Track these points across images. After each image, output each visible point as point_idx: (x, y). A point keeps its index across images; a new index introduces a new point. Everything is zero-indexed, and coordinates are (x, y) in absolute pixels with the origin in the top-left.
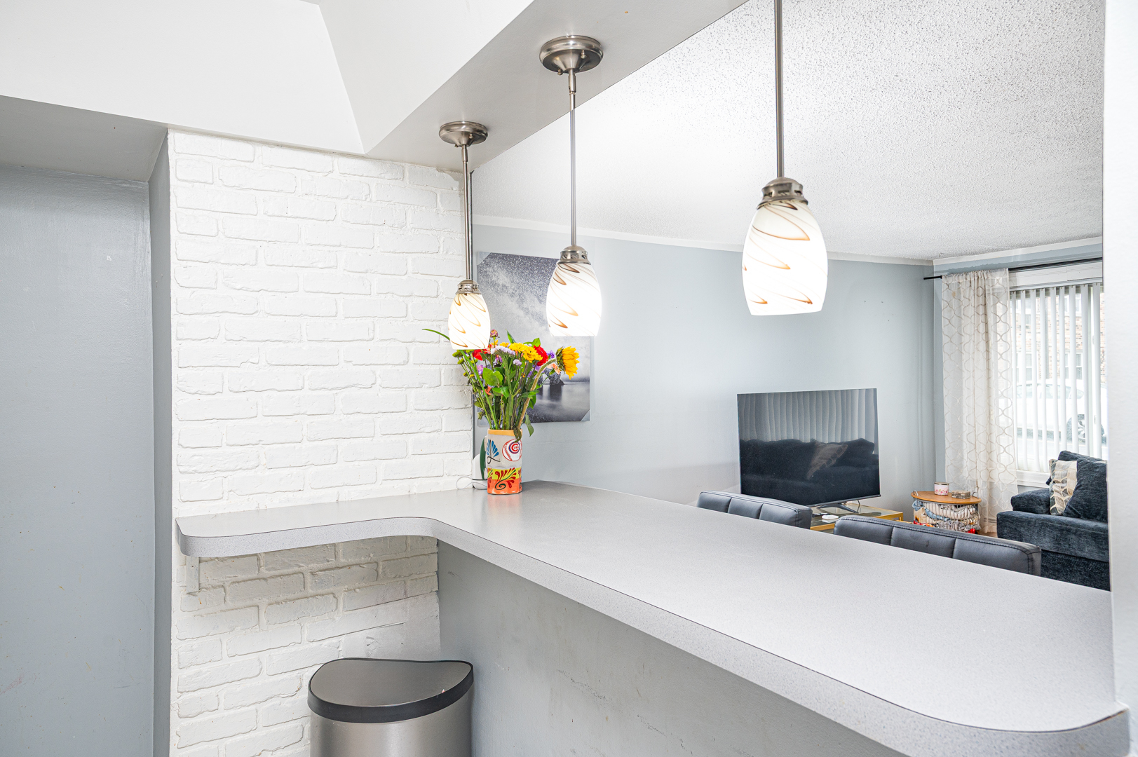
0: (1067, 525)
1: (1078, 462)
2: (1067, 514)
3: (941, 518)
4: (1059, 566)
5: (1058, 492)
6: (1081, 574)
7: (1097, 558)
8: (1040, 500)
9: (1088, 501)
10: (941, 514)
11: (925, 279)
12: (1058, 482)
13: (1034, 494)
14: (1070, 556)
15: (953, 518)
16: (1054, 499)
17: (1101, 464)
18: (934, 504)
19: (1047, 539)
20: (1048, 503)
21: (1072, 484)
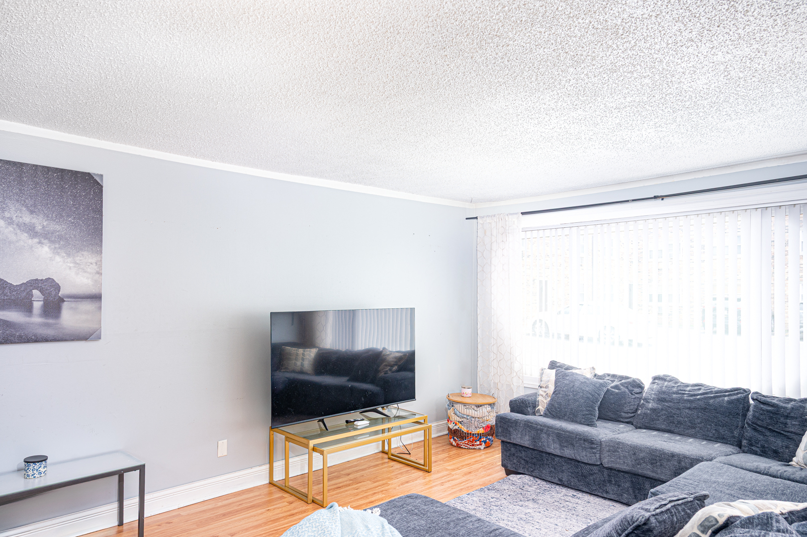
0: (541, 426)
1: (556, 371)
2: (545, 415)
3: (465, 416)
4: (535, 460)
5: (542, 396)
6: (549, 467)
7: (559, 454)
8: (529, 403)
9: (560, 404)
10: (465, 413)
11: (467, 219)
12: (543, 387)
13: (526, 398)
14: (542, 452)
15: (473, 416)
16: (539, 402)
17: (571, 372)
18: (460, 405)
19: (527, 437)
20: (534, 405)
21: (551, 389)
